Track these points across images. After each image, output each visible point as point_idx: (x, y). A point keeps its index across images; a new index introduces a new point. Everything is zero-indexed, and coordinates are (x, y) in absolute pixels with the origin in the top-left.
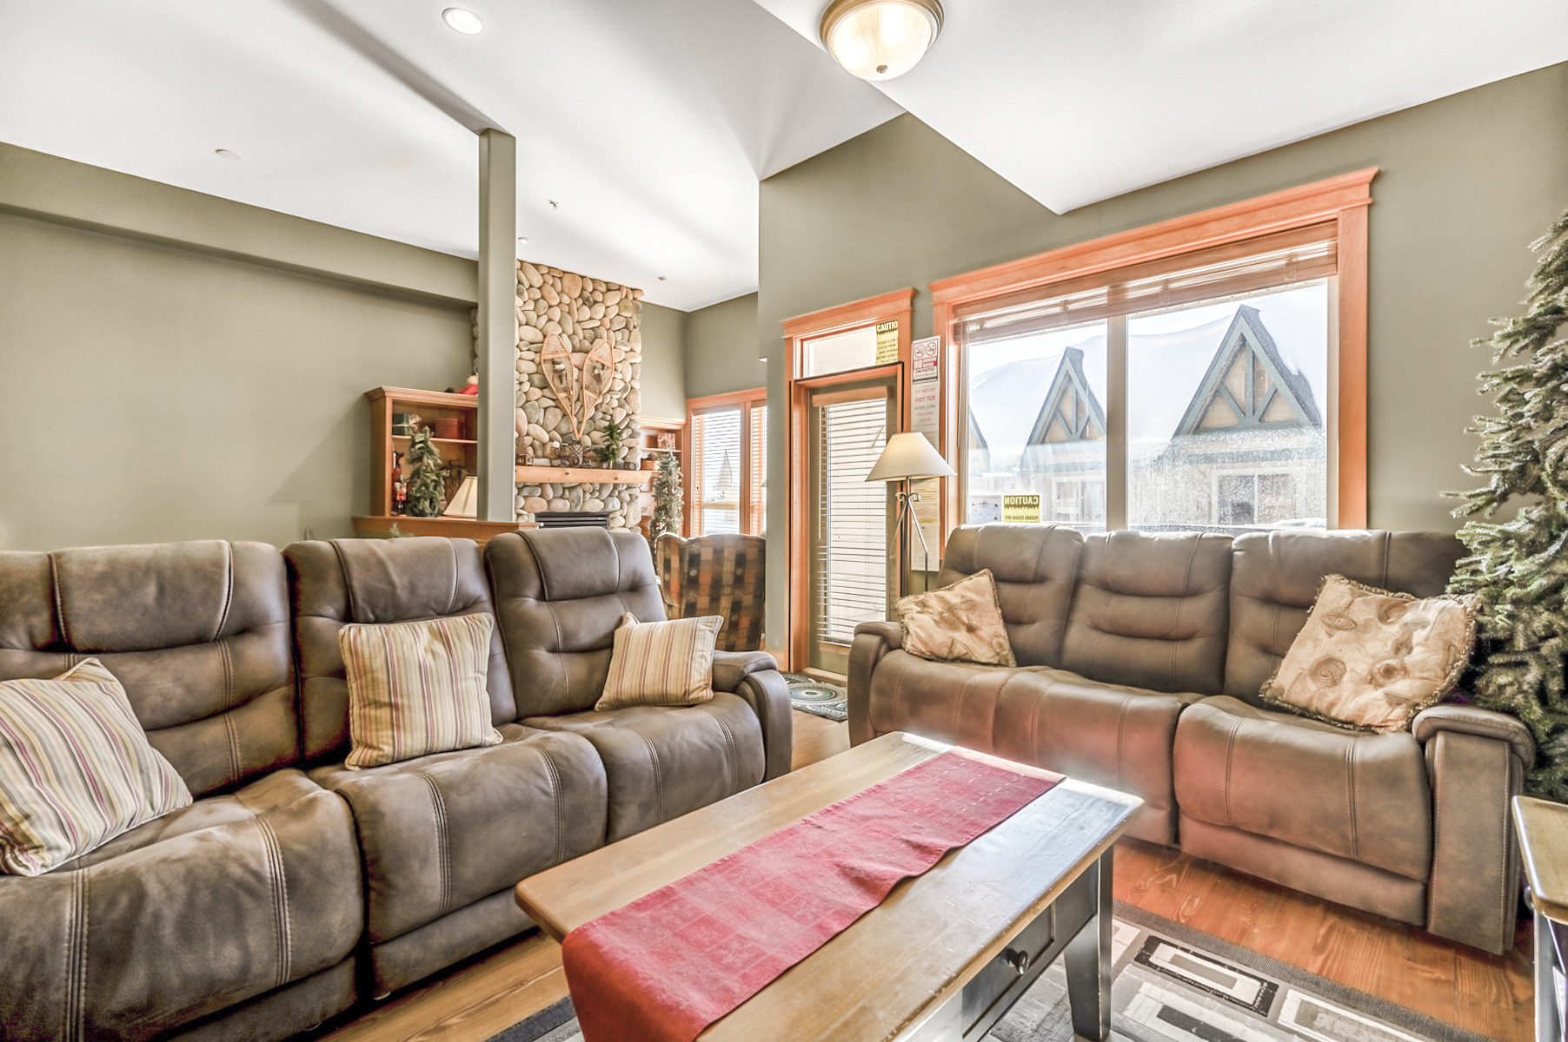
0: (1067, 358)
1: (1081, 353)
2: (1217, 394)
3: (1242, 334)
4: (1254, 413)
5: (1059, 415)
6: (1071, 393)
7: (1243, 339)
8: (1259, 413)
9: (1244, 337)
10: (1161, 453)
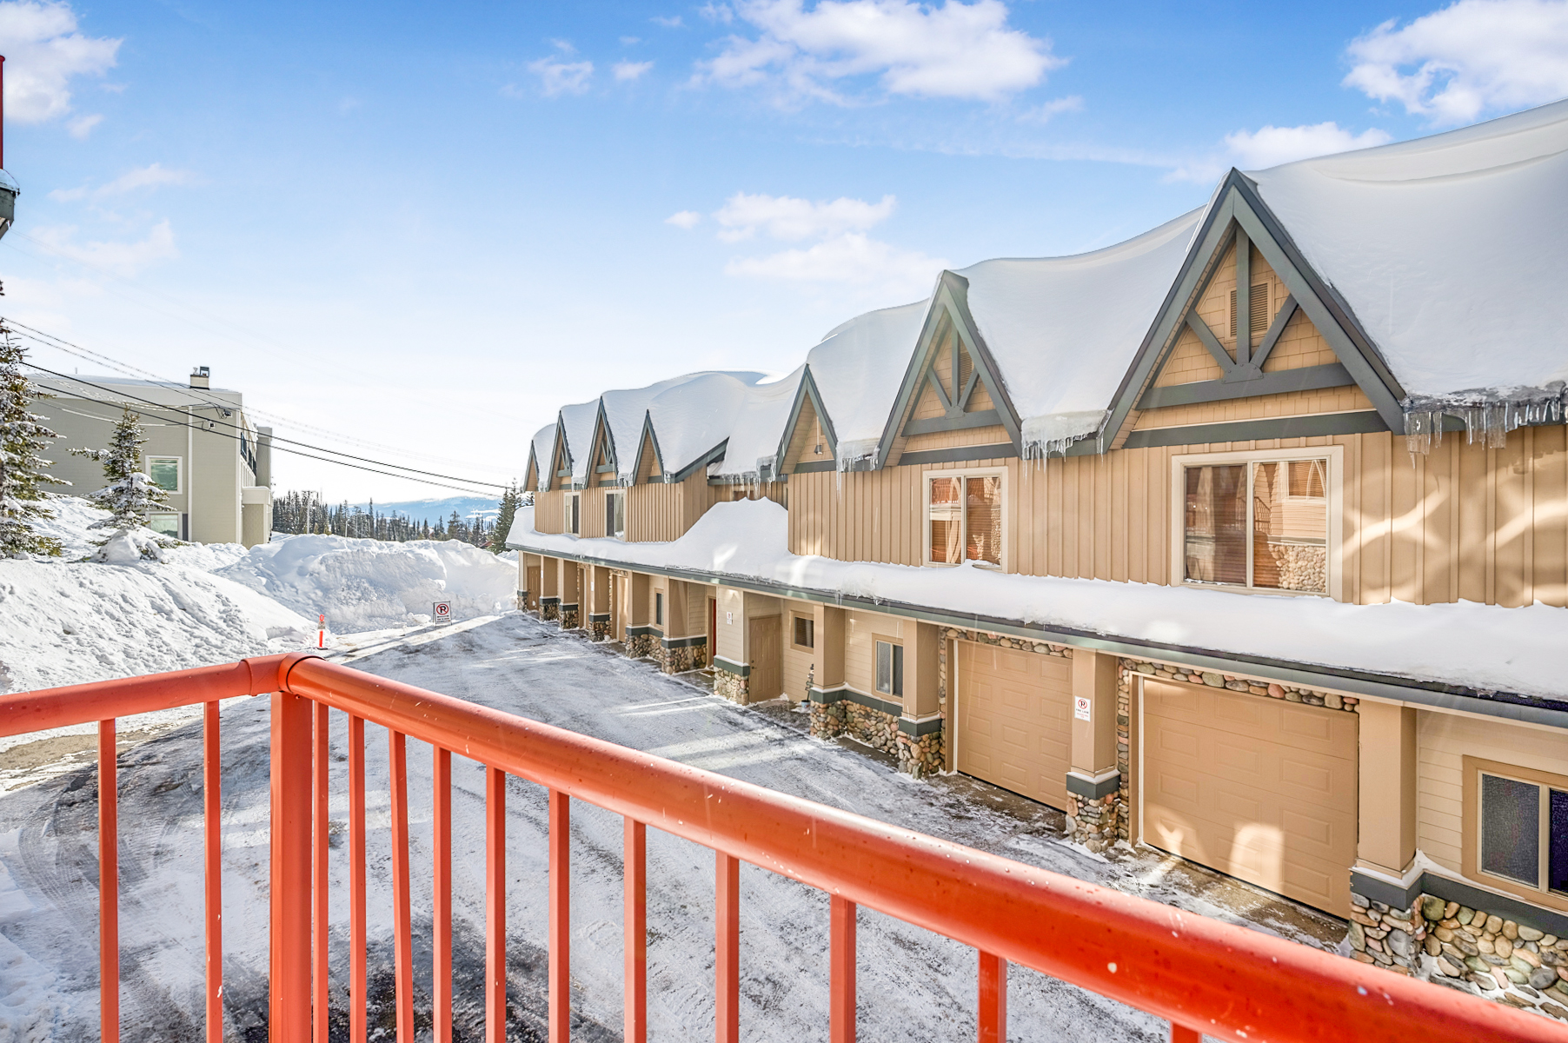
0: (945, 285)
1: (965, 283)
2: (1185, 327)
3: (1234, 218)
4: (1250, 360)
5: (933, 379)
6: (951, 343)
7: (1235, 224)
8: (1259, 357)
9: (1237, 221)
10: (1093, 430)
